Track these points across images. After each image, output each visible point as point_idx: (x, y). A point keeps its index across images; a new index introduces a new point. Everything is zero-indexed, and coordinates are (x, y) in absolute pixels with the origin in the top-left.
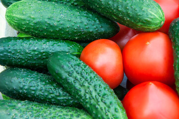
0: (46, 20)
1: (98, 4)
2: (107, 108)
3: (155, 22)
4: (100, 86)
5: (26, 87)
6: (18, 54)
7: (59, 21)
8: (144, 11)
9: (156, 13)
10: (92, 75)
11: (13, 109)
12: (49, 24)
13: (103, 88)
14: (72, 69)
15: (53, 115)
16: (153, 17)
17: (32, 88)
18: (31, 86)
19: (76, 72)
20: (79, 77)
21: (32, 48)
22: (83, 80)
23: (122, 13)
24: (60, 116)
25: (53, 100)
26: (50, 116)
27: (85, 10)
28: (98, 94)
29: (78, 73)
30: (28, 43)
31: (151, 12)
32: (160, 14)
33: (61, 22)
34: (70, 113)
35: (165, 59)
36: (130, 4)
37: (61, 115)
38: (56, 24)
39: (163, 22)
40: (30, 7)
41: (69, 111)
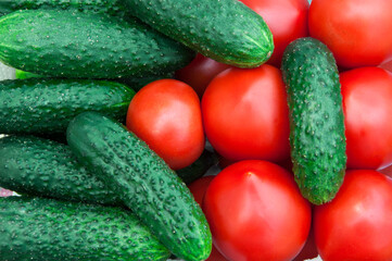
0: (61, 51)
1: (154, 19)
2: (174, 222)
3: (257, 55)
4: (160, 180)
5: (32, 177)
6: (14, 116)
7: (85, 52)
8: (236, 37)
9: (257, 40)
10: (147, 160)
11: (11, 220)
12: (68, 58)
13: (166, 184)
14: (110, 150)
15: (81, 229)
16: (251, 47)
17: (42, 178)
18: (42, 175)
19: (118, 155)
20: (123, 164)
21: (39, 103)
22: (131, 170)
23: (198, 38)
24: (94, 230)
25: (82, 196)
26: (75, 231)
27: (131, 26)
28: (158, 196)
29: (122, 158)
30: (32, 94)
31: (248, 38)
32: (264, 40)
33: (90, 53)
34: (112, 224)
35: (275, 121)
36: (210, 23)
37: (96, 227)
38: (79, 56)
39: (270, 53)
40: (30, 28)
41: (111, 219)
